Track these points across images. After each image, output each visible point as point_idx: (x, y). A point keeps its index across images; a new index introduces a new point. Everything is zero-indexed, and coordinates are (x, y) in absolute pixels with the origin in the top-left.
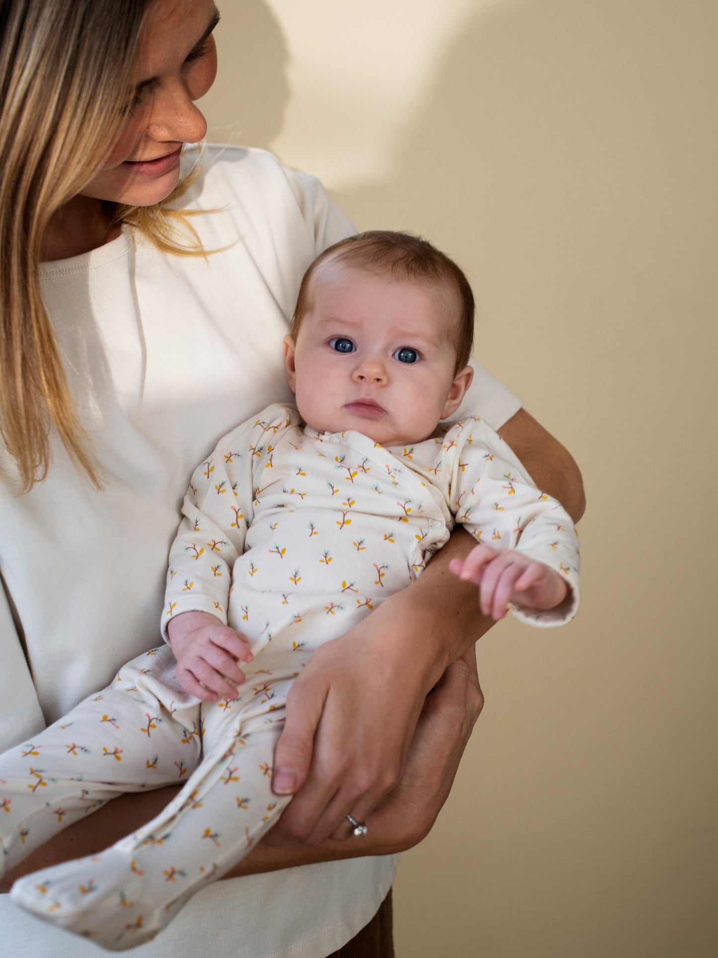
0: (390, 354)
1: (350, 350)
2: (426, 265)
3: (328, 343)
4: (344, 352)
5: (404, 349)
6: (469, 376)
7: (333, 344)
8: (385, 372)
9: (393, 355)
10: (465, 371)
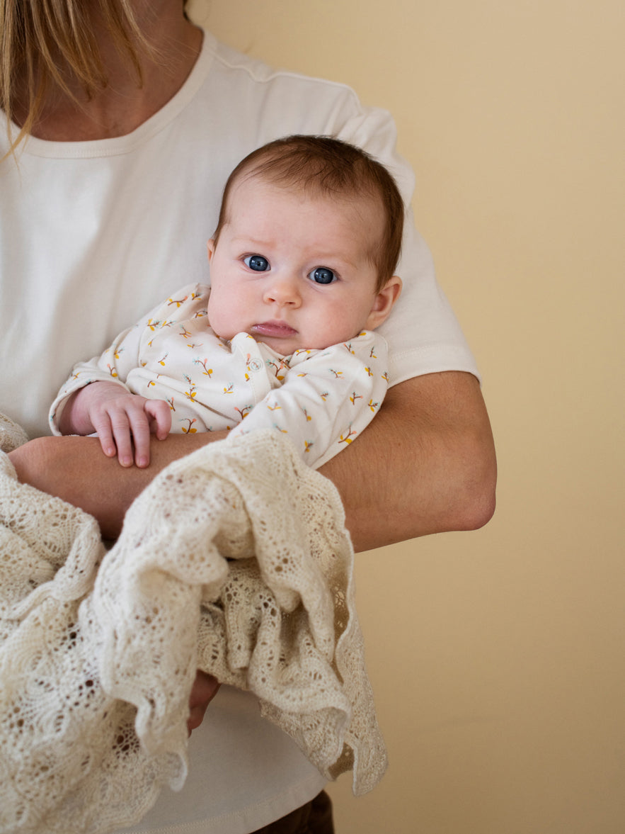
0: (305, 275)
1: (264, 269)
2: (343, 180)
3: (242, 258)
4: (257, 270)
5: (320, 269)
6: (397, 287)
7: (247, 261)
8: (298, 294)
9: (308, 276)
10: (392, 282)
